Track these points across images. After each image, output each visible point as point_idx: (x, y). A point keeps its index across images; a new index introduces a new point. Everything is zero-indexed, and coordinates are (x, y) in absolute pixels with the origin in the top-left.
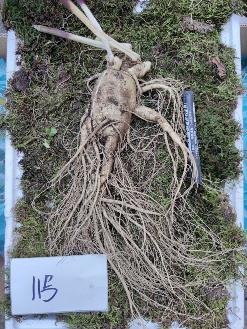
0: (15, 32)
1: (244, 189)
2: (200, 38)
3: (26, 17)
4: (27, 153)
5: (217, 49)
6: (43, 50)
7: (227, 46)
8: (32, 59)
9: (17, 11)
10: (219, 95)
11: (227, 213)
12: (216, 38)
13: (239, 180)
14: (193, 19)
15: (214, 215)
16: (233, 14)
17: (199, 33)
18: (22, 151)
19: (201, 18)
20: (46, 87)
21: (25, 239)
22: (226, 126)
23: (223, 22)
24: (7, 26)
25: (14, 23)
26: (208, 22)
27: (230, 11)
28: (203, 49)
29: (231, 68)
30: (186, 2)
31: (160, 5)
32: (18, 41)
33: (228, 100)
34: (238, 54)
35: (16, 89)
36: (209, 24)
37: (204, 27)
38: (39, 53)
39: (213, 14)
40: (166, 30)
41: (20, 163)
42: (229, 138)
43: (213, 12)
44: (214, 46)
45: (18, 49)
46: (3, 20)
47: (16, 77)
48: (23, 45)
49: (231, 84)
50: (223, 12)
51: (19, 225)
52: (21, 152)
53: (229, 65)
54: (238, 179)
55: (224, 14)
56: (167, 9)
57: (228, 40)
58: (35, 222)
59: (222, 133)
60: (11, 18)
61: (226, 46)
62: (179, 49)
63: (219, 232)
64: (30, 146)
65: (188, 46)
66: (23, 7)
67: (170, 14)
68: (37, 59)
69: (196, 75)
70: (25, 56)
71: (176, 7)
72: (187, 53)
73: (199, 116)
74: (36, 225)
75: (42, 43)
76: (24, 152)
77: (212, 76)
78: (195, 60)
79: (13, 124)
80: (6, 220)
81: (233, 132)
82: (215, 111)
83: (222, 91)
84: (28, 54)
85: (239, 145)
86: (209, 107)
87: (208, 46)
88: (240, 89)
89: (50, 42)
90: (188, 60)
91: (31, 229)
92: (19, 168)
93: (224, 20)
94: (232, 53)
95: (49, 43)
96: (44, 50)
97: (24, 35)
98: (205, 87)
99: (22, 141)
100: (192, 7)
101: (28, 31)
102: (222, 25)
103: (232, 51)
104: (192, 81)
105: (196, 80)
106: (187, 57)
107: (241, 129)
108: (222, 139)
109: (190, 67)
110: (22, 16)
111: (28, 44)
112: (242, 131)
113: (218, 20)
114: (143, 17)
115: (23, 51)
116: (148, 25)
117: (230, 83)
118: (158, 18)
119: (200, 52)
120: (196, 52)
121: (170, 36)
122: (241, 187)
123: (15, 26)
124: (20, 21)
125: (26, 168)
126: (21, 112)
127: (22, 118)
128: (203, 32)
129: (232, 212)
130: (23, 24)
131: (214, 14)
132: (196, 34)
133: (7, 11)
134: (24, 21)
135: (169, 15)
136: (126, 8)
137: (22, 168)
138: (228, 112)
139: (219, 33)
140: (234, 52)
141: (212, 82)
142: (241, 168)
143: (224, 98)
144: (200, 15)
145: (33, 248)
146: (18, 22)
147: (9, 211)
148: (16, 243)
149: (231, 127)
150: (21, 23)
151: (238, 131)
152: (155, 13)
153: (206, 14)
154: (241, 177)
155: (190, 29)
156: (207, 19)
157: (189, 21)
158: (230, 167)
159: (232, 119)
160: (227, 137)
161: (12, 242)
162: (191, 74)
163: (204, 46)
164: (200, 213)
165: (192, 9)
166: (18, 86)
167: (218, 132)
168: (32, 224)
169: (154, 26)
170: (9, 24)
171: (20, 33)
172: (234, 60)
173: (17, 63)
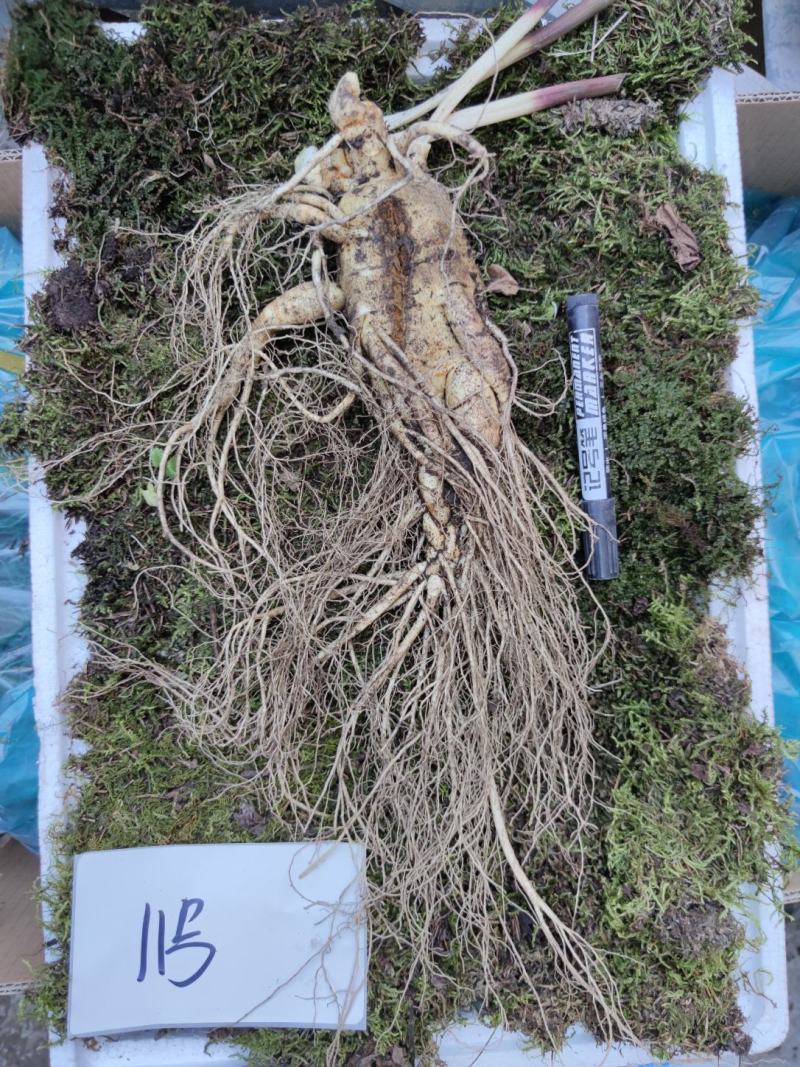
0: (45, 150)
1: (772, 604)
2: (617, 150)
3: (78, 101)
4: (98, 522)
5: (670, 181)
6: (135, 203)
7: (701, 169)
8: (101, 231)
9: (49, 85)
10: (680, 319)
11: (720, 680)
12: (668, 146)
13: (754, 577)
15: (684, 690)
16: (714, 68)
18: (82, 518)
20: (148, 318)
21: (103, 787)
22: (705, 414)
23: (685, 93)
24: (19, 132)
25: (40, 121)
26: (639, 97)
28: (626, 180)
29: (713, 236)
32: (56, 176)
33: (709, 333)
34: (735, 193)
35: (56, 325)
36: (644, 101)
37: (628, 111)
38: (124, 211)
39: (650, 69)
40: (511, 127)
41: (75, 553)
42: (716, 452)
44: (661, 169)
45: (56, 200)
46: (7, 112)
47: (54, 289)
48: (73, 188)
49: (715, 284)
50: (681, 60)
51: (81, 748)
52: (77, 521)
53: (707, 228)
54: (749, 573)
55: (684, 69)
57: (701, 149)
58: (130, 734)
59: (695, 437)
60: (30, 106)
61: (695, 170)
62: (553, 182)
63: (701, 739)
64: (106, 501)
65: (581, 175)
66: (68, 69)
67: (522, 80)
68: (116, 230)
69: (610, 262)
70: (78, 220)
72: (579, 195)
73: (623, 388)
74: (133, 746)
75: (130, 180)
76: (88, 520)
77: (659, 263)
78: (604, 215)
79: (50, 433)
80: (41, 734)
81: (728, 433)
82: (671, 370)
83: (690, 307)
85: (748, 471)
86: (652, 358)
87: (641, 172)
88: (742, 301)
89: (155, 176)
90: (581, 218)
91: (118, 757)
92: (74, 569)
93: (686, 87)
94: (716, 190)
95: (151, 178)
96: (139, 202)
97: (74, 156)
98: (636, 296)
99: (80, 486)
101: (85, 143)
102: (683, 101)
103: (714, 183)
104: (598, 280)
105: (609, 277)
106: (578, 208)
107: (753, 423)
108: (697, 454)
109: (590, 239)
110: (66, 98)
111: (88, 184)
112: (755, 427)
113: (667, 86)
115: (71, 207)
117: (713, 281)
119: (617, 190)
120: (607, 191)
121: (526, 146)
122: (758, 599)
123: (44, 131)
124: (58, 114)
125: (95, 568)
126: (75, 395)
127: (78, 414)
129: (735, 676)
130: (69, 124)
131: (654, 68)
133: (18, 87)
134: (72, 114)
135: (517, 84)
136: (388, 62)
137: (82, 568)
138: (711, 370)
139: (674, 129)
140: (722, 188)
141: (658, 281)
142: (757, 540)
143: (695, 329)
145: (126, 817)
146: (52, 118)
147: (49, 705)
148: (74, 802)
149: (721, 415)
150: (65, 121)
151: (745, 427)
153: (630, 71)
154: (759, 568)
155: (587, 123)
158: (723, 538)
159: (723, 392)
160: (711, 449)
161: (61, 800)
162: (592, 260)
163: (628, 173)
164: (640, 685)
166: (62, 318)
167: (683, 434)
168: (122, 742)
170: (27, 124)
171: (60, 152)
172: (724, 212)
173: (57, 243)
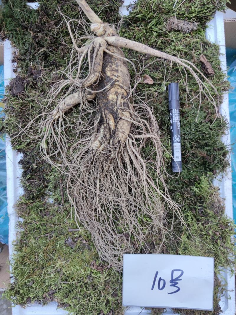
0: (10, 42)
2: (185, 37)
3: (20, 27)
4: (26, 153)
5: (201, 47)
6: (37, 57)
7: (212, 43)
8: (27, 66)
9: (11, 22)
11: (216, 205)
12: (201, 36)
13: (227, 172)
14: (177, 19)
15: (204, 208)
16: (217, 11)
17: (183, 32)
18: (22, 152)
19: (185, 17)
20: (41, 92)
21: (27, 232)
22: (211, 121)
23: (207, 20)
24: (2, 36)
25: (8, 33)
26: (192, 21)
27: (213, 9)
28: (188, 47)
29: (215, 64)
30: (169, 3)
31: (145, 7)
32: (14, 50)
33: (213, 95)
34: (223, 50)
35: (13, 94)
36: (193, 22)
37: (188, 26)
38: (34, 60)
39: (196, 13)
40: (152, 31)
41: (19, 163)
42: (214, 133)
43: (197, 11)
44: (199, 43)
45: (14, 57)
47: (12, 83)
48: (19, 53)
50: (206, 10)
51: (21, 220)
52: (20, 153)
53: (213, 62)
55: (207, 12)
56: (151, 11)
57: (212, 36)
58: (35, 217)
59: (208, 129)
60: (6, 29)
61: (210, 43)
62: (165, 48)
63: (208, 223)
64: (29, 147)
65: (173, 46)
66: (17, 18)
67: (155, 15)
68: (31, 66)
69: (183, 73)
70: (20, 63)
71: (160, 8)
72: (173, 52)
74: (37, 220)
75: (36, 51)
76: (24, 153)
79: (12, 127)
80: (9, 216)
81: (219, 128)
84: (23, 61)
86: (195, 103)
87: (192, 44)
88: (224, 86)
89: (43, 50)
91: (32, 223)
92: (19, 167)
93: (208, 17)
94: (216, 50)
97: (19, 44)
98: (191, 84)
99: (21, 143)
100: (176, 7)
101: (22, 40)
102: (207, 22)
103: (216, 47)
104: (179, 79)
107: (227, 124)
108: (208, 134)
109: (176, 66)
110: (17, 27)
111: (23, 52)
112: (227, 126)
113: (202, 18)
114: (130, 20)
115: (18, 59)
116: (134, 27)
117: (215, 79)
118: (143, 20)
119: (185, 50)
120: (181, 50)
121: (156, 37)
123: (10, 36)
124: (14, 31)
125: (25, 167)
126: (19, 116)
127: (20, 121)
128: (188, 31)
129: (220, 205)
130: (17, 34)
131: (198, 12)
132: (181, 33)
133: (2, 23)
134: (18, 31)
135: (153, 16)
137: (21, 167)
139: (204, 30)
140: (218, 49)
142: (228, 160)
144: (184, 14)
145: (34, 241)
146: (12, 33)
147: (12, 207)
148: (19, 237)
149: (217, 122)
151: (224, 126)
152: (140, 15)
153: (190, 13)
154: (229, 169)
155: (175, 29)
156: (191, 18)
157: (173, 21)
161: (15, 236)
162: (177, 72)
163: (188, 45)
164: (191, 206)
165: (176, 9)
166: (15, 91)
167: (204, 128)
168: (33, 219)
169: (140, 27)
170: (4, 34)
171: (15, 43)
172: (219, 56)
173: (14, 70)
